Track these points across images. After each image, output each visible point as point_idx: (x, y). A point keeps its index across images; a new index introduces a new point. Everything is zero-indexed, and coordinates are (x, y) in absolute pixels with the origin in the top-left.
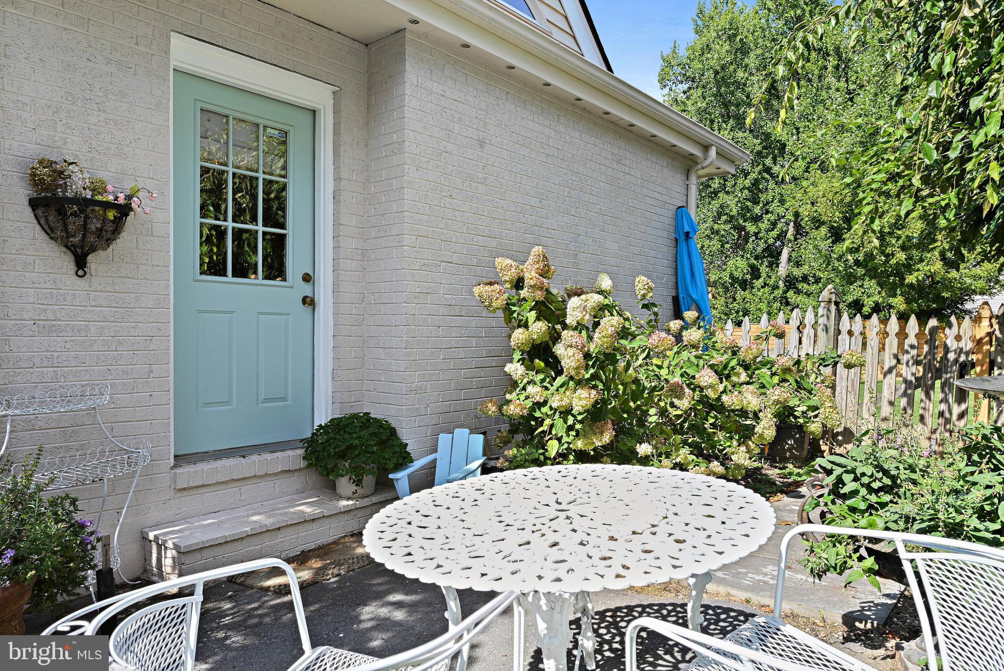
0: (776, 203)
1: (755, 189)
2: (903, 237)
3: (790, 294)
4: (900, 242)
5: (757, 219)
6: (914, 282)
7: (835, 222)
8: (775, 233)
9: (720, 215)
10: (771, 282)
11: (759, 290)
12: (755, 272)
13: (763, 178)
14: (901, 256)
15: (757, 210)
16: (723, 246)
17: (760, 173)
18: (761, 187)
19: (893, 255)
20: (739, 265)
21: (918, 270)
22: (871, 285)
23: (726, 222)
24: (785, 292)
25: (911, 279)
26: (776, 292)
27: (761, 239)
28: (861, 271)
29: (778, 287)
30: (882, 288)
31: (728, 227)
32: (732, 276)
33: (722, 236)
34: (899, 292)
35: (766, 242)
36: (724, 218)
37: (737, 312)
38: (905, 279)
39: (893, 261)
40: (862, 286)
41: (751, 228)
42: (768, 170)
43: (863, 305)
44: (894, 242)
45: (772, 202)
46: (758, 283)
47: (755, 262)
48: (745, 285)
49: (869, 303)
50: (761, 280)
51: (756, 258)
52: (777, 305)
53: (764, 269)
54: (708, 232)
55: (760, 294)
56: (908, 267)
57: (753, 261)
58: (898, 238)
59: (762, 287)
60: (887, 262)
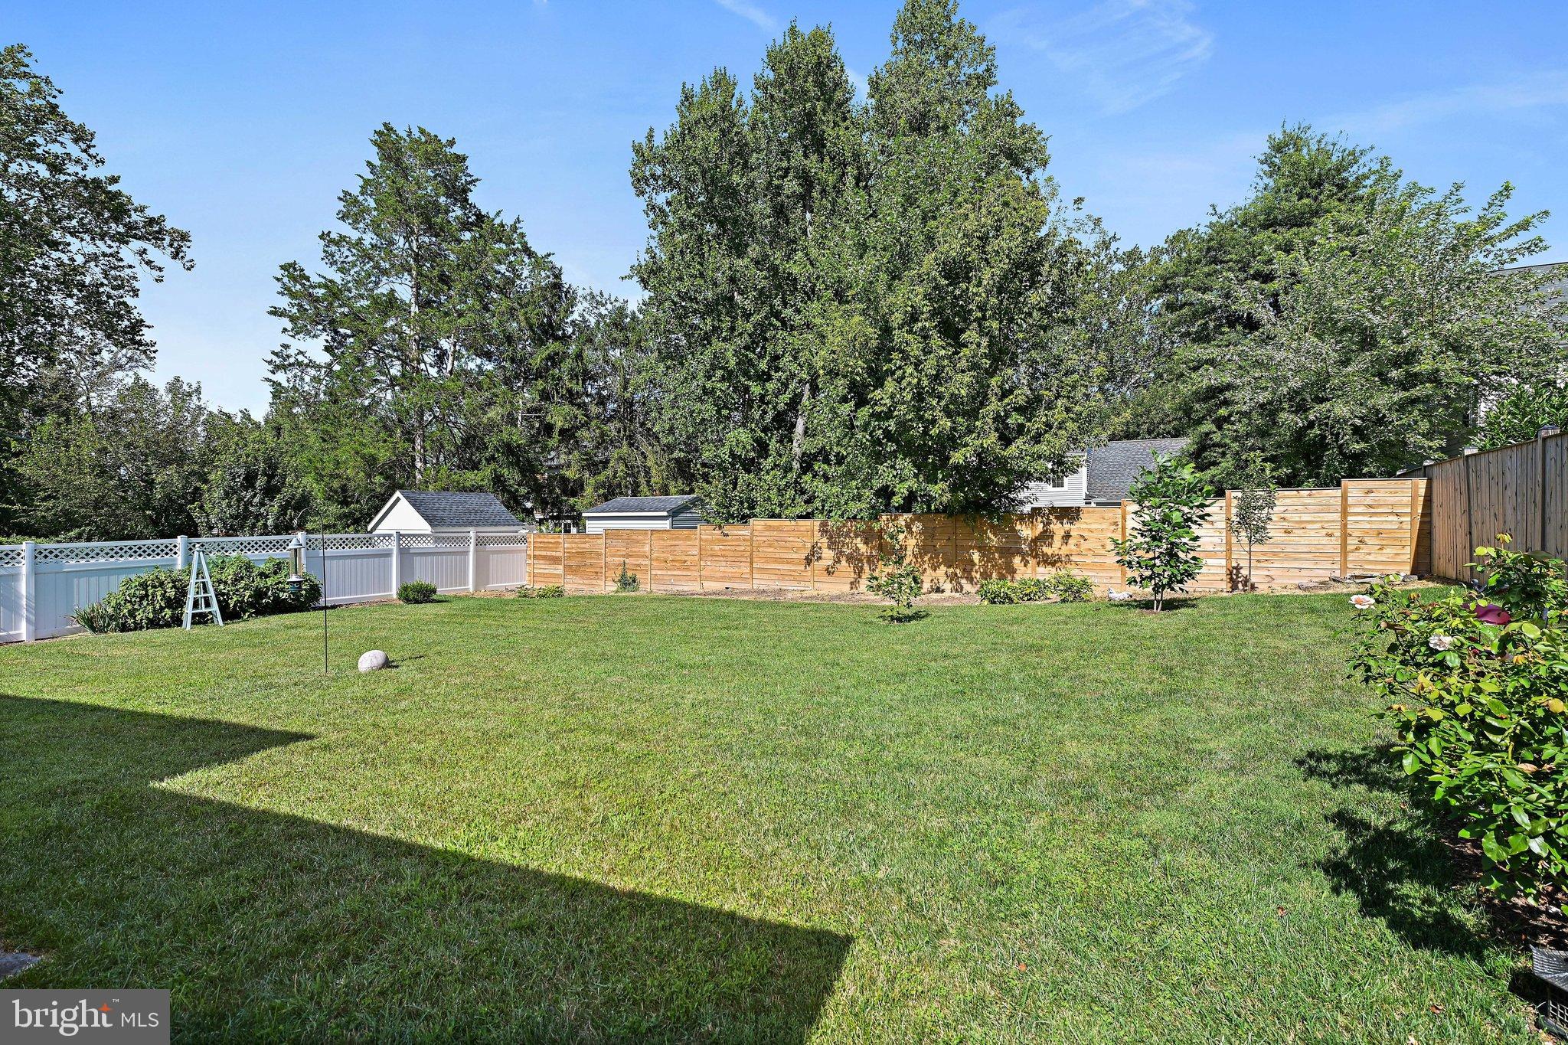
0: (788, 358)
1: (759, 337)
2: (947, 395)
3: (808, 477)
4: (943, 403)
5: (764, 378)
6: (961, 461)
7: (858, 374)
8: (786, 397)
9: (714, 367)
10: (783, 461)
11: (768, 473)
12: (762, 448)
13: (771, 324)
14: (946, 423)
15: (763, 365)
16: (718, 412)
17: (766, 318)
18: (768, 335)
19: (934, 422)
20: (740, 438)
21: (966, 445)
22: (906, 466)
23: (723, 379)
24: (799, 476)
25: (957, 457)
26: (789, 475)
27: (767, 404)
28: (891, 447)
29: (791, 469)
30: (919, 470)
31: (724, 386)
32: (732, 454)
33: (719, 397)
34: (940, 476)
35: (774, 408)
36: (720, 373)
37: (742, 503)
38: (948, 458)
39: (934, 432)
40: (893, 467)
41: (756, 389)
42: (777, 315)
43: (893, 494)
44: (934, 403)
45: (783, 356)
46: (767, 463)
47: (762, 435)
48: (750, 465)
49: (902, 490)
50: (770, 459)
51: (765, 430)
52: (791, 492)
53: (773, 444)
54: (699, 392)
55: (768, 478)
56: (952, 441)
57: (759, 433)
58: (940, 398)
59: (772, 469)
60: (925, 433)
